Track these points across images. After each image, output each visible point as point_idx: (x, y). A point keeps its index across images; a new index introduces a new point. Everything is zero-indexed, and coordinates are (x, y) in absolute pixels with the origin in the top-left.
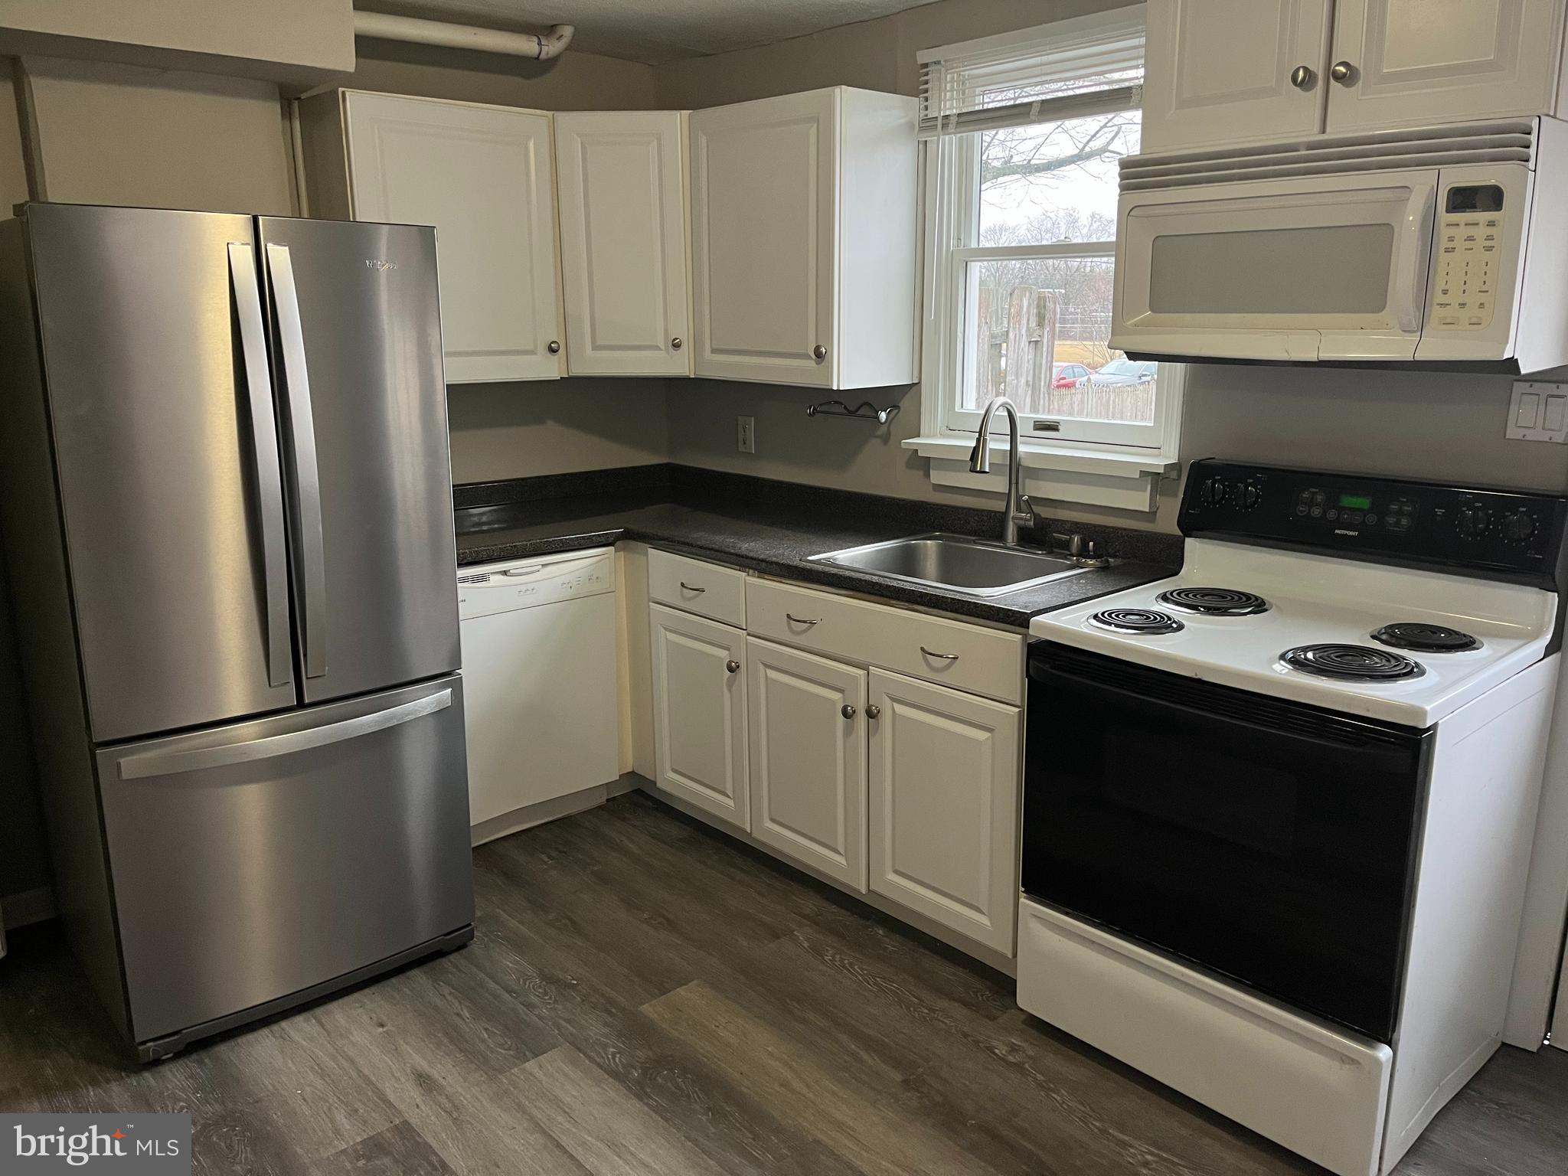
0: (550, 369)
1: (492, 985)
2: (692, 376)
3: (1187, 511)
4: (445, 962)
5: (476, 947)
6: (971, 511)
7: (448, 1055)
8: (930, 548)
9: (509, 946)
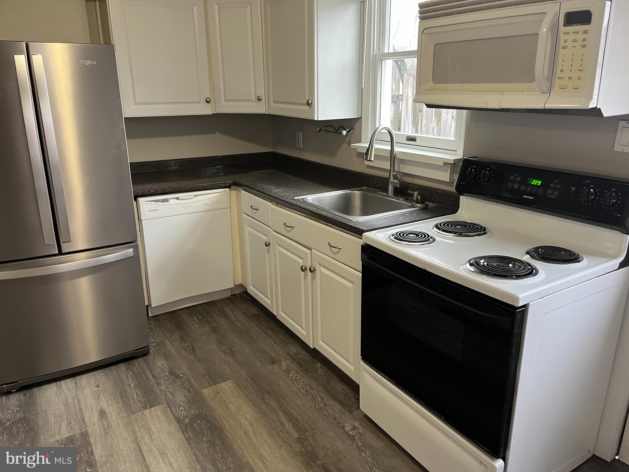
0: (207, 110)
1: (148, 373)
2: (267, 113)
3: (460, 183)
4: (135, 362)
5: (150, 357)
6: (379, 178)
7: (117, 403)
8: (357, 194)
9: (164, 357)
